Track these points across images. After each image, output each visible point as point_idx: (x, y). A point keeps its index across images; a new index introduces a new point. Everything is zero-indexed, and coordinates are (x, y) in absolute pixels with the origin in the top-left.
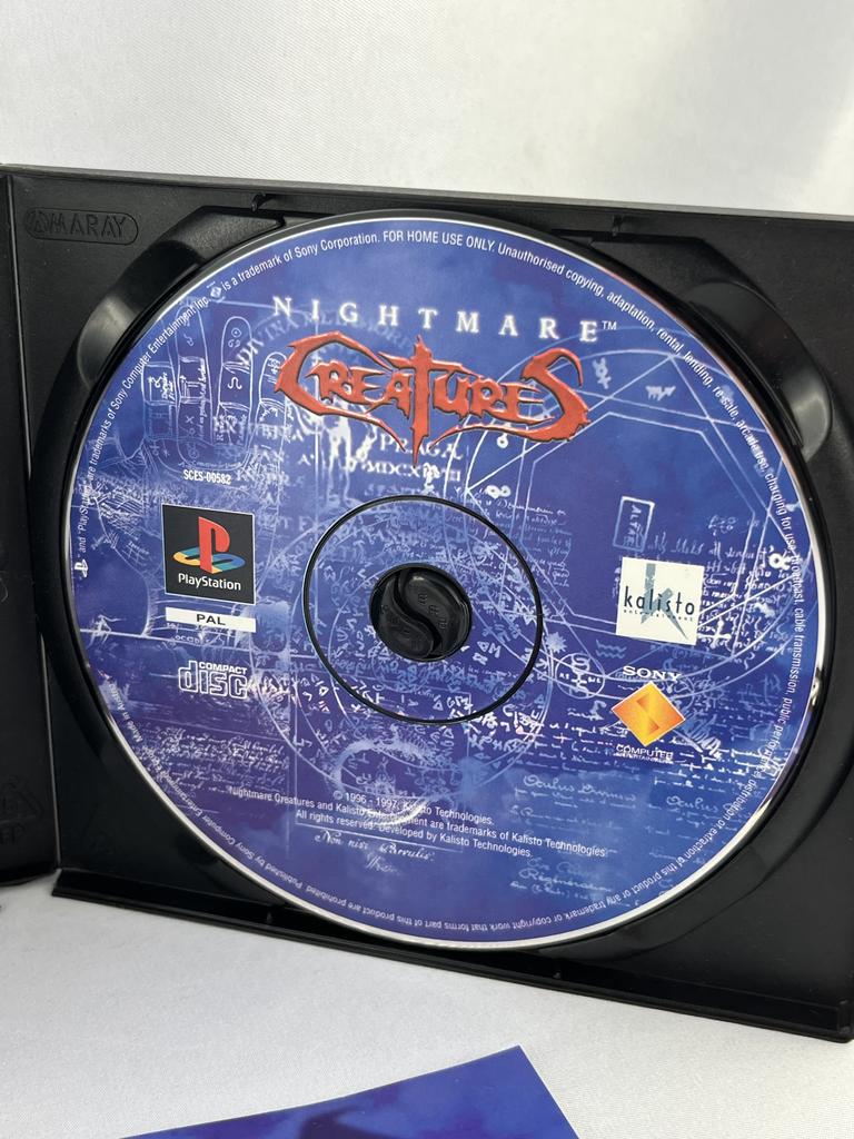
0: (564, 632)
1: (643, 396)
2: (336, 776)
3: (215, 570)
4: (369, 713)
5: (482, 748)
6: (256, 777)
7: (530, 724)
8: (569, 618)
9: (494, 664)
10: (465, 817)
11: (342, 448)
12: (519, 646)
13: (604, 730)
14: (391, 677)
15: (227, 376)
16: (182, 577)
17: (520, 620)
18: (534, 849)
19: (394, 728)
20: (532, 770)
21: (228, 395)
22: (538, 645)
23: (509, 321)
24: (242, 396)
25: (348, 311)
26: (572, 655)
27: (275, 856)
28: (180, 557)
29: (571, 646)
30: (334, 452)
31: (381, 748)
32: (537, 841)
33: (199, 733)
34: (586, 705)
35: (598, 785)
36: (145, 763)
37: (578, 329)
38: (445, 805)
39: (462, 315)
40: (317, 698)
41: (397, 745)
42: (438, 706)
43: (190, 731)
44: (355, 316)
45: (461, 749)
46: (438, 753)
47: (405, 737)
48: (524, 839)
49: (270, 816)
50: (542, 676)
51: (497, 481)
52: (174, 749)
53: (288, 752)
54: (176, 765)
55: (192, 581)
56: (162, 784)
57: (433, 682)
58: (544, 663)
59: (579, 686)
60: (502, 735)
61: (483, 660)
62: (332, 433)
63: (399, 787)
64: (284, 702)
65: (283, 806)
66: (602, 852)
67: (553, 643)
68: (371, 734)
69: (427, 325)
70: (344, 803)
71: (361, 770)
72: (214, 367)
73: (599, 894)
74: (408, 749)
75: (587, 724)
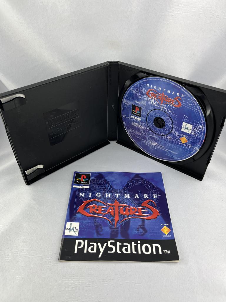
0: (175, 129)
1: (188, 105)
2: (148, 138)
3: (137, 113)
4: (152, 132)
5: (164, 139)
6: (139, 136)
7: (170, 138)
8: (176, 127)
9: (167, 130)
10: (161, 146)
11: (153, 102)
12: (170, 129)
13: (178, 140)
14: (155, 129)
15: (141, 92)
16: (133, 113)
17: (170, 126)
18: (168, 151)
19: (155, 134)
20: (169, 143)
21: (141, 94)
22: (172, 129)
23: (174, 92)
24: (142, 94)
25: (155, 87)
27: (140, 145)
28: (133, 110)
29: (176, 130)
30: (152, 103)
31: (153, 136)
32: (169, 150)
33: (133, 130)
34: (177, 137)
35: (177, 146)
36: (127, 132)
37: (182, 95)
38: (159, 144)
39: (168, 91)
40: (146, 129)
41: (155, 136)
42: (160, 133)
43: (132, 129)
44: (156, 88)
45: (162, 139)
46: (159, 138)
47: (156, 136)
48: (168, 150)
49: (140, 140)
50: (172, 133)
51: (170, 110)
52: (130, 131)
53: (143, 134)
54: (130, 132)
55: (134, 113)
56: (129, 134)
57: (160, 131)
58: (172, 131)
59: (176, 135)
60: (167, 138)
61: (166, 130)
62: (152, 100)
63: (154, 141)
64: (143, 129)
65: (141, 140)
66: (176, 153)
67: (174, 130)
68: (152, 135)
69: (164, 91)
70: (148, 141)
71: (150, 138)
72: (139, 90)
73: (175, 158)
74: (156, 137)
75: (177, 139)
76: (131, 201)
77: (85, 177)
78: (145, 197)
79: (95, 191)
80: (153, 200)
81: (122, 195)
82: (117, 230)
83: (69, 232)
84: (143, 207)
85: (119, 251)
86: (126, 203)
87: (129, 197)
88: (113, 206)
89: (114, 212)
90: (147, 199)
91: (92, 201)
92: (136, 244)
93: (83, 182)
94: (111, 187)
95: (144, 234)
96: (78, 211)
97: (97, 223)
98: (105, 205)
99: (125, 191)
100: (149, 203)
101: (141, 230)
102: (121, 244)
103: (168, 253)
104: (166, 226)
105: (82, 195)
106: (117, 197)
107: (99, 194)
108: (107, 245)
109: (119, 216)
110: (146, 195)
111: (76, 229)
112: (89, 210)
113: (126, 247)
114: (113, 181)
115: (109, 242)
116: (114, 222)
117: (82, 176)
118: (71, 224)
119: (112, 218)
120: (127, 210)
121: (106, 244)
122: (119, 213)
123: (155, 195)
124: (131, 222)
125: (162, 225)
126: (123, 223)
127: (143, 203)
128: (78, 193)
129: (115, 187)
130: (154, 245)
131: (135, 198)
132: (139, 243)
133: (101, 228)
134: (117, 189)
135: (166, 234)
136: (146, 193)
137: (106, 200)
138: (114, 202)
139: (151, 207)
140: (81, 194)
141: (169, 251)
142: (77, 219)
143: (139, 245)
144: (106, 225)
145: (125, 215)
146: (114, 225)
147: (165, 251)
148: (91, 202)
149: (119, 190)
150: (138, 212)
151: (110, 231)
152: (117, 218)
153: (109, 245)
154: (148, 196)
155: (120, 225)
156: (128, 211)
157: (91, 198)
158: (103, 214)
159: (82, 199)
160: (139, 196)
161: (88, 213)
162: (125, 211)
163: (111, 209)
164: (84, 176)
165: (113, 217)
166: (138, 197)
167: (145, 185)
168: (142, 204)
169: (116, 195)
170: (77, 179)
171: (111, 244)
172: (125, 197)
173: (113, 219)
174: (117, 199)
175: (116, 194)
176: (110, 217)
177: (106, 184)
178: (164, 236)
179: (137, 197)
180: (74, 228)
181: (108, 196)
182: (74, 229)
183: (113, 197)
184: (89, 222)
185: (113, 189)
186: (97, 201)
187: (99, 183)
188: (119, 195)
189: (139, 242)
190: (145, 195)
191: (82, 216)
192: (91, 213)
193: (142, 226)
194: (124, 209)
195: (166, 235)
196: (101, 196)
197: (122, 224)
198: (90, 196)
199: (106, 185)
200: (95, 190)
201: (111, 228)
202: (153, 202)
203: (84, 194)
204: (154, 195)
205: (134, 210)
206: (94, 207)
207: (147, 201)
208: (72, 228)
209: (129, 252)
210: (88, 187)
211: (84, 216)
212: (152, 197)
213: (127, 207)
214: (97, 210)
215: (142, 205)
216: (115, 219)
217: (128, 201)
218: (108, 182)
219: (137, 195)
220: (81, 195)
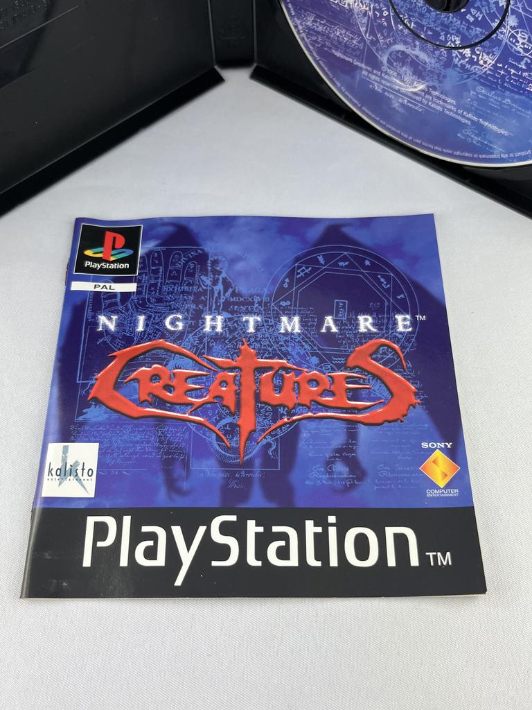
0: (519, 16)
2: (384, 59)
4: (406, 31)
5: (459, 66)
6: (346, 48)
7: (487, 61)
8: (524, 9)
9: (477, 23)
10: (443, 97)
12: (493, 18)
13: (525, 74)
14: (422, 15)
18: (473, 122)
19: (417, 43)
20: (483, 84)
22: (503, 19)
26: (520, 30)
27: (350, 88)
29: (521, 25)
31: (409, 51)
32: (476, 119)
33: (322, 18)
34: (520, 59)
35: (513, 99)
36: (296, 27)
38: (434, 88)
40: (382, 16)
41: (417, 52)
42: (442, 38)
43: (318, 16)
45: (449, 63)
46: (437, 62)
47: (422, 49)
48: (470, 116)
49: (350, 69)
50: (500, 37)
52: (309, 24)
53: (363, 40)
54: (310, 31)
56: (303, 39)
57: (442, 24)
58: (503, 30)
59: (519, 48)
60: (471, 62)
61: (472, 19)
63: (414, 73)
64: (365, 14)
65: (357, 66)
66: (506, 133)
67: (511, 21)
68: (406, 43)
70: (386, 73)
71: (397, 59)
73: (498, 151)
74: (423, 56)
75: (518, 69)
76: (306, 346)
77: (121, 240)
78: (362, 329)
79: (160, 307)
80: (395, 339)
81: (271, 321)
82: (246, 472)
83: (60, 484)
84: (352, 369)
85: (252, 560)
86: (285, 355)
87: (297, 330)
88: (231, 369)
89: (238, 394)
90: (368, 336)
91: (148, 351)
92: (319, 530)
93: (113, 266)
94: (227, 285)
95: (353, 486)
96: (92, 394)
97: (170, 443)
98: (200, 366)
99: (283, 304)
100: (376, 352)
101: (341, 468)
102: (261, 529)
103: (445, 563)
104: (441, 449)
105: (107, 322)
106: (251, 330)
107: (178, 319)
108: (208, 532)
109: (258, 412)
110: (366, 320)
111: (86, 472)
112: (134, 388)
113: (282, 543)
114: (234, 261)
115: (216, 522)
116: (235, 439)
117: (109, 236)
118: (65, 450)
119: (229, 420)
120: (288, 386)
121: (202, 530)
122: (257, 396)
123: (405, 319)
124: (304, 435)
125: (424, 445)
126: (270, 440)
127: (353, 355)
128: (90, 314)
129: (243, 288)
130: (390, 532)
131: (324, 330)
132: (332, 525)
133: (186, 464)
134: (252, 296)
135: (442, 484)
136: (366, 311)
137: (205, 344)
138: (238, 353)
139: (387, 369)
140: (102, 319)
141: (448, 554)
142: (87, 428)
143: (332, 532)
144: (202, 450)
145: (280, 405)
146: (235, 450)
147: (431, 554)
148: (144, 353)
149: (257, 299)
150: (333, 394)
151: (221, 475)
152: (247, 420)
153: (217, 537)
154: (374, 325)
155: (258, 448)
156: (293, 389)
157: (143, 337)
158: (191, 404)
159: (107, 339)
160: (336, 325)
161: (133, 401)
162: (279, 388)
163: (224, 382)
164: (115, 238)
165: (232, 414)
166: (334, 329)
167: (362, 273)
168: (350, 358)
169: (247, 321)
170: (89, 253)
171: (225, 529)
172: (282, 331)
173: (231, 425)
174: (249, 337)
175: (244, 319)
176: (221, 418)
177: (206, 275)
178: (430, 493)
179: (329, 328)
180: (80, 468)
181: (213, 327)
182: (80, 472)
183: (235, 329)
184: (137, 442)
185: (234, 294)
186: (168, 350)
187: (178, 271)
188: (256, 322)
189: (332, 519)
190: (361, 318)
191: (106, 416)
192: (142, 403)
193: (346, 454)
194: (278, 382)
195: (438, 488)
196: (185, 327)
197: (269, 445)
198: (140, 328)
199: (203, 278)
200: (159, 300)
201: (223, 463)
202: (393, 349)
203: (115, 317)
204: (399, 318)
205: (318, 384)
206: (155, 377)
207: (371, 346)
208: (68, 467)
209: (293, 561)
210: (131, 287)
211: (115, 416)
212: (390, 326)
213: (287, 369)
214: (168, 388)
215: (351, 362)
216: (239, 426)
217: (294, 348)
218: (215, 262)
219: (329, 321)
220: (105, 326)
